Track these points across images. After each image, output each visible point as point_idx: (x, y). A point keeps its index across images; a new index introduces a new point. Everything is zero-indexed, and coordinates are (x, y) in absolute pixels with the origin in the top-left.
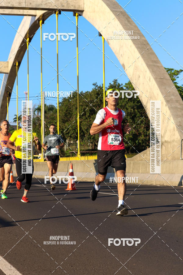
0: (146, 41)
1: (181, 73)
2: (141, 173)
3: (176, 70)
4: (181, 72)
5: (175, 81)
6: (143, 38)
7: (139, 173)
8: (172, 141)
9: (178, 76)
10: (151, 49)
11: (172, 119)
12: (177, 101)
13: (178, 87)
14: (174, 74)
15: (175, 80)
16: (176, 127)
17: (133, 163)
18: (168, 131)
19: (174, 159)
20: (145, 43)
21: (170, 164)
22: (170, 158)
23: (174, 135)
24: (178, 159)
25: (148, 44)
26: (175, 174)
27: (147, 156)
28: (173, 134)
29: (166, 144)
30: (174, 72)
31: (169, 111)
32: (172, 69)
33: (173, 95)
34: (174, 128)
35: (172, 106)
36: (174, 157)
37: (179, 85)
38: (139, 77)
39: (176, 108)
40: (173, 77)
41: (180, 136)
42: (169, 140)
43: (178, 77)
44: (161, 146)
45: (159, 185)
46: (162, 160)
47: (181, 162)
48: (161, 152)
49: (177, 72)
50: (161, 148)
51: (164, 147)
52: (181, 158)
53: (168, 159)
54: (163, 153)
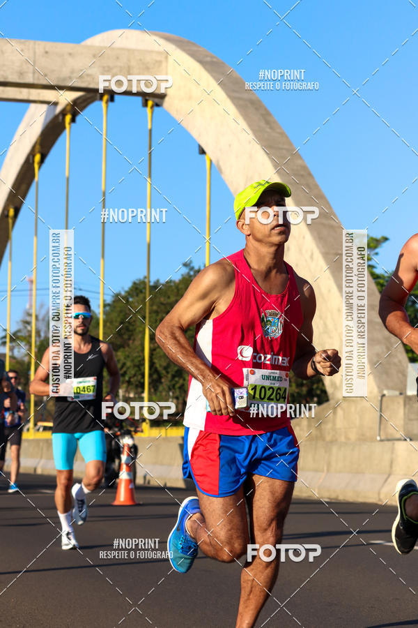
0: (305, 168)
3: (372, 238)
4: (383, 242)
5: (369, 262)
6: (300, 162)
9: (377, 250)
10: (316, 186)
13: (375, 277)
16: (368, 366)
19: (363, 439)
20: (302, 173)
21: (353, 450)
22: (353, 436)
24: (373, 440)
25: (310, 174)
26: (364, 473)
27: (301, 430)
29: (344, 405)
36: (363, 435)
37: (378, 271)
41: (379, 387)
43: (377, 254)
44: (335, 409)
45: (329, 498)
46: (336, 440)
47: (378, 448)
48: (334, 424)
49: (375, 242)
50: (335, 413)
51: (340, 412)
52: (378, 438)
53: (349, 439)
54: (338, 426)
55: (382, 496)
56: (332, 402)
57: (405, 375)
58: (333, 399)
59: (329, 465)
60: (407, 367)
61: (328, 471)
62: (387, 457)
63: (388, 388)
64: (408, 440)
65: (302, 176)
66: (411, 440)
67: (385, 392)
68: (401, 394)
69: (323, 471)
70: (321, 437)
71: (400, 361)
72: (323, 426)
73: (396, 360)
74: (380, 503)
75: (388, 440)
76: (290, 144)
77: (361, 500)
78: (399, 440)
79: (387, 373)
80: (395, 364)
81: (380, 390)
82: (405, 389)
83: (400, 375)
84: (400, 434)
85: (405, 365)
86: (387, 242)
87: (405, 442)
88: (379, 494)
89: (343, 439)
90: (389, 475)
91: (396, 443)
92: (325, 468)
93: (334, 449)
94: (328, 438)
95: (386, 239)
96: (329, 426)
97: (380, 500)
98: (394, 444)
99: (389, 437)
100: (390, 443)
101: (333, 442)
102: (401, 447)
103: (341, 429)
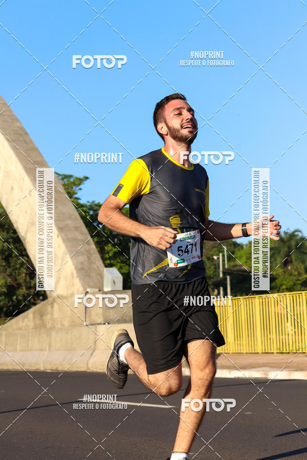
0: (22, 128)
1: (85, 182)
2: (20, 351)
3: (77, 178)
4: (85, 180)
5: (76, 196)
6: (18, 124)
7: (16, 350)
8: (69, 295)
9: (80, 187)
10: (31, 141)
11: (68, 258)
12: (76, 228)
13: (79, 206)
14: (74, 183)
15: (76, 193)
16: (75, 272)
17: (6, 335)
18: (62, 279)
19: (73, 325)
20: (20, 132)
21: (67, 333)
22: (66, 323)
23: (73, 285)
24: (81, 325)
25: (26, 133)
26: (75, 350)
27: (28, 321)
28: (71, 284)
29: (59, 301)
30: (74, 180)
31: (63, 246)
32: (71, 176)
33: (70, 218)
34: (72, 274)
35: (69, 236)
36: (74, 322)
37: (82, 202)
38: (12, 189)
39: (75, 239)
40: (72, 188)
41: (83, 287)
42: (65, 294)
43: (80, 189)
44: (52, 304)
45: (51, 370)
46: (54, 327)
47: (85, 331)
48: (52, 314)
49: (79, 180)
50: (52, 307)
51: (56, 306)
52: (85, 324)
53: (64, 325)
54: (55, 317)
55: (90, 366)
56: (50, 299)
57: (102, 277)
58: (51, 297)
59: (50, 345)
60: (103, 271)
61: (49, 349)
62: (92, 337)
63: (90, 287)
64: (107, 324)
65: (20, 134)
66: (108, 324)
67: (88, 290)
68: (100, 291)
69: (46, 350)
70: (43, 325)
71: (98, 267)
72: (44, 318)
73: (95, 266)
74: (88, 371)
75: (92, 325)
76: (11, 111)
77: (74, 369)
78: (100, 324)
79: (89, 276)
80: (94, 269)
81: (85, 288)
82: (103, 287)
83: (99, 277)
84: (100, 320)
85: (102, 270)
86: (88, 180)
87: (104, 326)
88: (87, 364)
89: (59, 326)
90: (94, 350)
91: (98, 326)
92: (48, 348)
93: (53, 334)
94: (48, 326)
95: (87, 178)
96: (49, 317)
97: (88, 369)
98: (96, 327)
99: (93, 323)
100: (94, 327)
101: (52, 328)
102: (102, 329)
103: (57, 318)
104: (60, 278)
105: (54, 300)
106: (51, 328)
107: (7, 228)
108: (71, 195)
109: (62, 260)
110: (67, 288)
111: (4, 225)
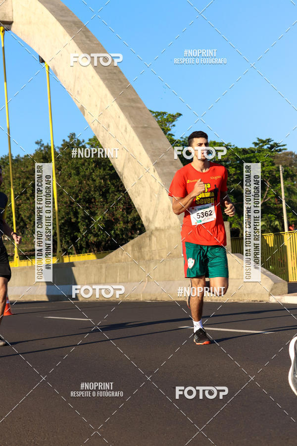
1: (178, 119)
2: (119, 282)
3: (170, 115)
4: (178, 117)
5: (169, 132)
7: (116, 282)
8: (166, 228)
9: (174, 123)
12: (172, 163)
14: (167, 120)
15: (170, 130)
17: (106, 267)
18: (159, 212)
19: (171, 257)
20: (115, 71)
21: (165, 265)
22: (164, 255)
24: (178, 257)
25: (121, 73)
28: (168, 217)
29: (157, 233)
30: (167, 117)
31: (159, 180)
32: (164, 113)
33: (165, 153)
34: (169, 207)
35: (165, 171)
36: (171, 253)
37: (174, 138)
39: (171, 174)
40: (166, 125)
41: (180, 219)
42: (162, 227)
43: (174, 126)
44: (150, 237)
45: (150, 300)
46: (153, 259)
48: (150, 246)
49: (172, 117)
50: (150, 240)
51: (154, 239)
53: (162, 257)
54: (153, 249)
56: (148, 232)
58: (149, 229)
61: (148, 281)
69: (145, 282)
70: (141, 258)
72: (143, 250)
89: (158, 258)
93: (152, 266)
94: (147, 258)
95: (180, 115)
96: (147, 249)
101: (151, 260)
103: (155, 250)
104: (157, 212)
105: (152, 233)
106: (149, 260)
107: (103, 166)
108: (165, 131)
109: (159, 195)
110: (164, 220)
111: (101, 163)
